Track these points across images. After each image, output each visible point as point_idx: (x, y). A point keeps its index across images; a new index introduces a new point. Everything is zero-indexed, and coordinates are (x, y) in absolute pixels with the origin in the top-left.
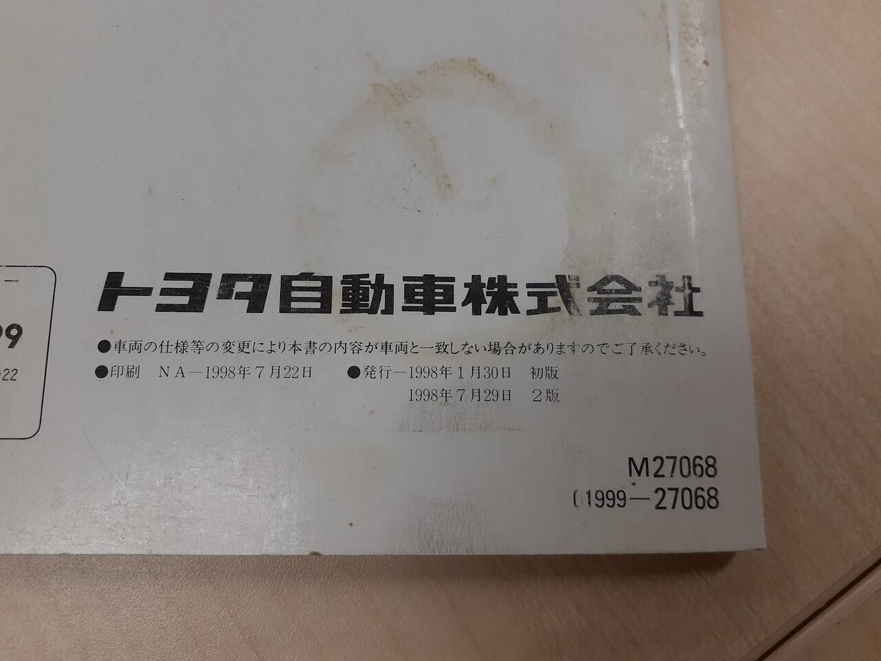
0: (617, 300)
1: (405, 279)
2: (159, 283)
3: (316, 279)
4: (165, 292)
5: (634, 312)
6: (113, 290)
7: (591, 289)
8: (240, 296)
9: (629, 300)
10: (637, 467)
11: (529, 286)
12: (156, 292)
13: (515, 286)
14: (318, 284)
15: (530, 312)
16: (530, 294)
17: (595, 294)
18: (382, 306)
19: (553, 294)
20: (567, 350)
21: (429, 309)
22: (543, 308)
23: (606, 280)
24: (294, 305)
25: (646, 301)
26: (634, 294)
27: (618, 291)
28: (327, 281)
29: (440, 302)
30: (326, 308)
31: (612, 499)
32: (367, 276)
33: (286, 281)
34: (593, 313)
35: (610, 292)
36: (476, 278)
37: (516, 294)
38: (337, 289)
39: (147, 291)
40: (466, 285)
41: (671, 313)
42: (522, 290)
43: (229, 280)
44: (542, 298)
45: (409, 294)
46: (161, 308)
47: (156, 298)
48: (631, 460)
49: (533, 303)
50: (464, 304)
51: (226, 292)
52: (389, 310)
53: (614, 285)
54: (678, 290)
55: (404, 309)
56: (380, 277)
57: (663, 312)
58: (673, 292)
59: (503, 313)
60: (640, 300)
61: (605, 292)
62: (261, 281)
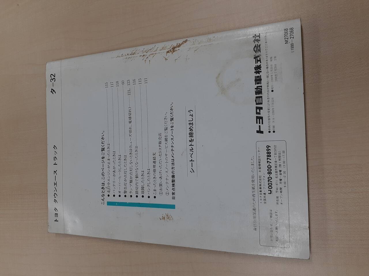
0: (258, 48)
1: (255, 84)
2: (258, 124)
3: (256, 99)
4: (260, 123)
5: (260, 45)
6: (260, 132)
7: (256, 53)
8: (260, 111)
9: (258, 46)
10: (287, 42)
11: (256, 63)
12: (260, 125)
13: (256, 66)
14: (257, 99)
15: (261, 63)
16: (257, 63)
17: (257, 52)
18: (261, 88)
19: (257, 59)
20: (267, 56)
21: (261, 80)
22: (260, 61)
23: (254, 50)
24: (261, 102)
25: (258, 43)
26: (257, 45)
27: (256, 48)
28: (256, 97)
29: (259, 78)
30: (261, 97)
31: (292, 45)
32: (255, 91)
33: (257, 104)
34: (260, 52)
35: (256, 49)
36: (255, 72)
37: (257, 65)
38: (258, 95)
39: (260, 126)
40: (256, 74)
41: (260, 39)
42: (257, 64)
43: (257, 113)
44: (258, 61)
45: (258, 83)
46: (262, 123)
47: (261, 125)
48: (285, 43)
49: (259, 62)
50: (260, 74)
51: (259, 113)
52: (261, 86)
53: (255, 49)
54: (255, 38)
55: (261, 84)
56: (255, 89)
57: (260, 40)
58: (256, 39)
59: (261, 67)
60: (258, 44)
61: (256, 50)
62: (257, 108)
